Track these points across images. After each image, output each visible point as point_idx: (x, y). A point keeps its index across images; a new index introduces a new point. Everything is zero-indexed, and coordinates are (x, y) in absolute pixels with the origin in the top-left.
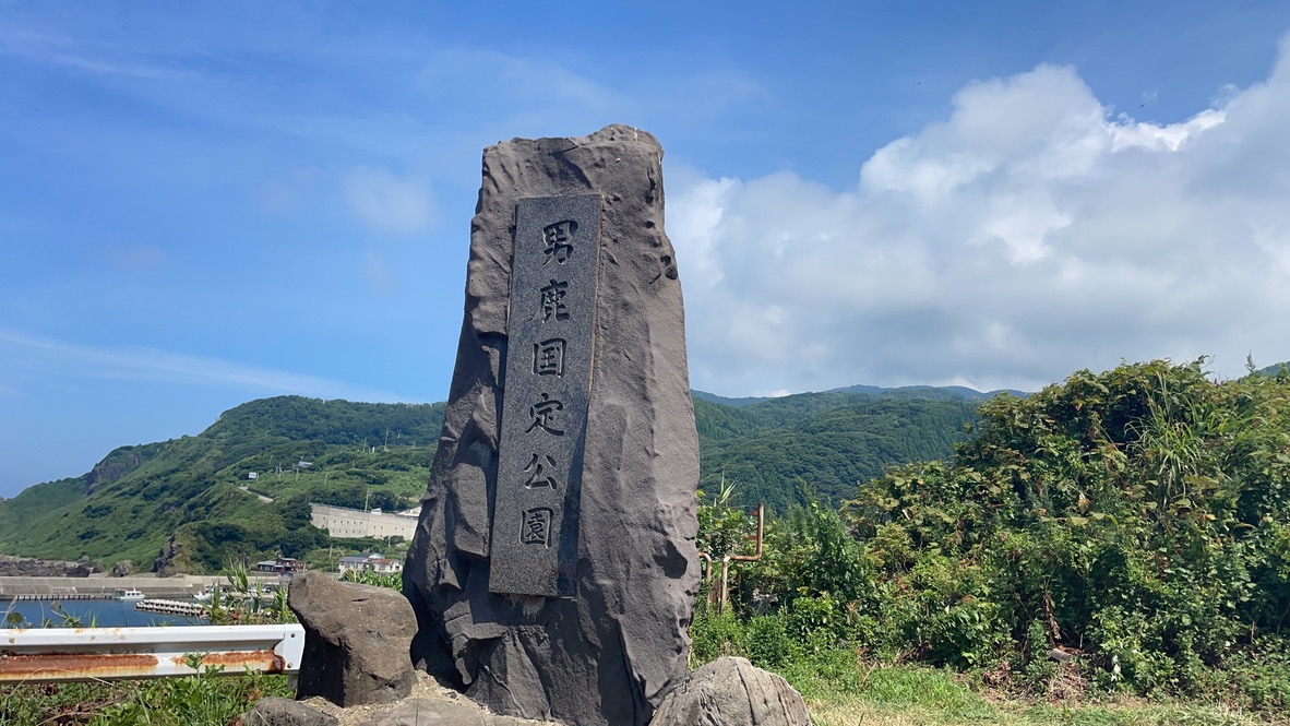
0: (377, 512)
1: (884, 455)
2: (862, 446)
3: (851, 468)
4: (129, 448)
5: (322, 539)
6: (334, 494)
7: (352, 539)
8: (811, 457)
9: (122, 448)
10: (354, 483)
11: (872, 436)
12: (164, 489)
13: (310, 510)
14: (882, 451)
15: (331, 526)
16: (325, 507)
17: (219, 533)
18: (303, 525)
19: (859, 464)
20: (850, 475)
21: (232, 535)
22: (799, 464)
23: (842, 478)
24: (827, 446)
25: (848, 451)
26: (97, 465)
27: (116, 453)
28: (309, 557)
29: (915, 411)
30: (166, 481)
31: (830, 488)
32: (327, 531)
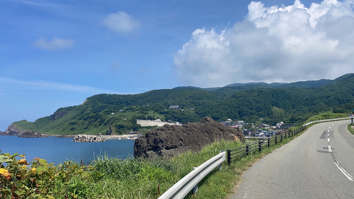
0: (149, 120)
1: (257, 102)
2: (252, 101)
3: (250, 106)
4: (62, 108)
5: (140, 127)
6: (139, 117)
7: (147, 126)
8: (240, 104)
9: (60, 108)
10: (142, 114)
11: (254, 98)
12: (88, 118)
13: (137, 121)
14: (256, 101)
15: (141, 124)
16: (139, 120)
17: (119, 126)
18: (136, 124)
19: (252, 105)
20: (250, 107)
21: (122, 127)
22: (238, 106)
23: (248, 108)
24: (244, 101)
25: (249, 102)
26: (54, 113)
27: (59, 110)
28: (139, 130)
29: (261, 91)
30: (88, 116)
31: (246, 111)
32: (140, 125)
